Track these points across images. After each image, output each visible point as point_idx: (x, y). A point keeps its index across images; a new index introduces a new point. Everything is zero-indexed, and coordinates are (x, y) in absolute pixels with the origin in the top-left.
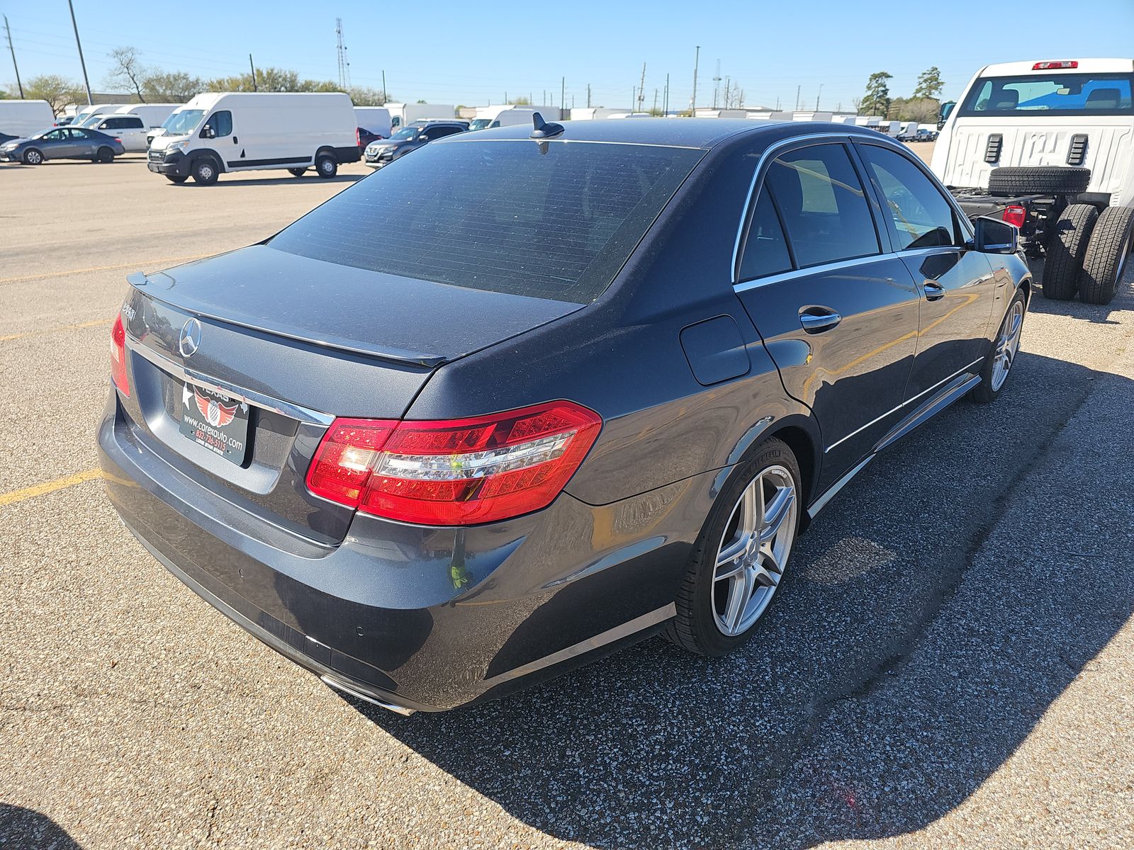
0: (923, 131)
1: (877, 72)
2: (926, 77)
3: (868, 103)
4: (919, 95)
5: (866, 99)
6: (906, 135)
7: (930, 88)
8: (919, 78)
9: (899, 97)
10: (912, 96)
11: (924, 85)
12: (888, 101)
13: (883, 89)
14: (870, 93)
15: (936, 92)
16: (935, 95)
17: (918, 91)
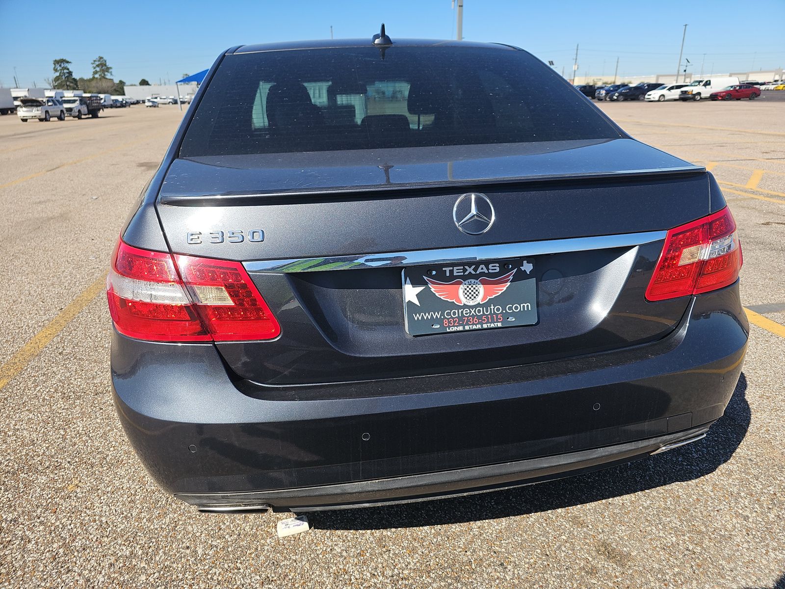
0: (117, 101)
1: (58, 59)
2: (97, 63)
3: (59, 81)
4: (97, 76)
5: (57, 79)
6: (106, 103)
7: (103, 71)
8: (92, 63)
9: (81, 77)
10: (91, 77)
11: (98, 69)
12: (74, 79)
13: (67, 71)
14: (58, 74)
15: (109, 74)
16: (108, 76)
17: (96, 73)
